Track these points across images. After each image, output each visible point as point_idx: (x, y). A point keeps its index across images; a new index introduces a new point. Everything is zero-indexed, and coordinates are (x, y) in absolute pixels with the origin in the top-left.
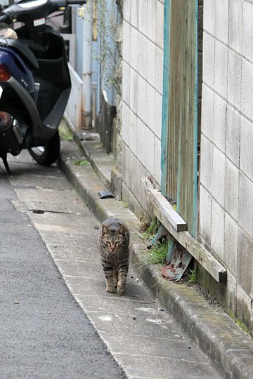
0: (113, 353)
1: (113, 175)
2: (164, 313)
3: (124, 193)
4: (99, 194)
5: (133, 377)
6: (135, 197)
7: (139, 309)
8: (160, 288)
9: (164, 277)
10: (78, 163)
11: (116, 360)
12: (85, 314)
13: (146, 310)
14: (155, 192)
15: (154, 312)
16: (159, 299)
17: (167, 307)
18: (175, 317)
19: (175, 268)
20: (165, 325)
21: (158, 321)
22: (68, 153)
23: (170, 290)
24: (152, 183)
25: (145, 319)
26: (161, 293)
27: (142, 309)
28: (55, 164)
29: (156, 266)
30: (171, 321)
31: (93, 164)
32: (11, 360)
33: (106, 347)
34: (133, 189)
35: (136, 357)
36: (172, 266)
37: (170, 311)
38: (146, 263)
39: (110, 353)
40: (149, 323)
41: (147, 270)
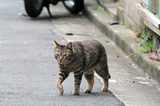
0: (116, 96)
1: (118, 10)
2: (150, 80)
3: (125, 20)
4: (109, 23)
5: (129, 105)
6: (132, 20)
7: (134, 78)
8: (148, 65)
9: (151, 58)
10: (96, 9)
11: (119, 98)
12: (99, 79)
13: (139, 78)
14: (145, 10)
15: (144, 79)
16: (148, 73)
17: (153, 76)
18: (158, 80)
19: (158, 53)
20: (152, 85)
21: (147, 83)
22: (89, 5)
23: (154, 65)
24: (142, 6)
25: (138, 82)
26: (149, 68)
27: (137, 78)
28: (80, 13)
29: (146, 54)
30: (155, 83)
31: (105, 9)
32: (49, 99)
33: (112, 93)
34: (131, 15)
35: (132, 97)
36: (156, 52)
37: (155, 78)
38: (139, 53)
39: (114, 96)
40: (141, 84)
41: (140, 57)
